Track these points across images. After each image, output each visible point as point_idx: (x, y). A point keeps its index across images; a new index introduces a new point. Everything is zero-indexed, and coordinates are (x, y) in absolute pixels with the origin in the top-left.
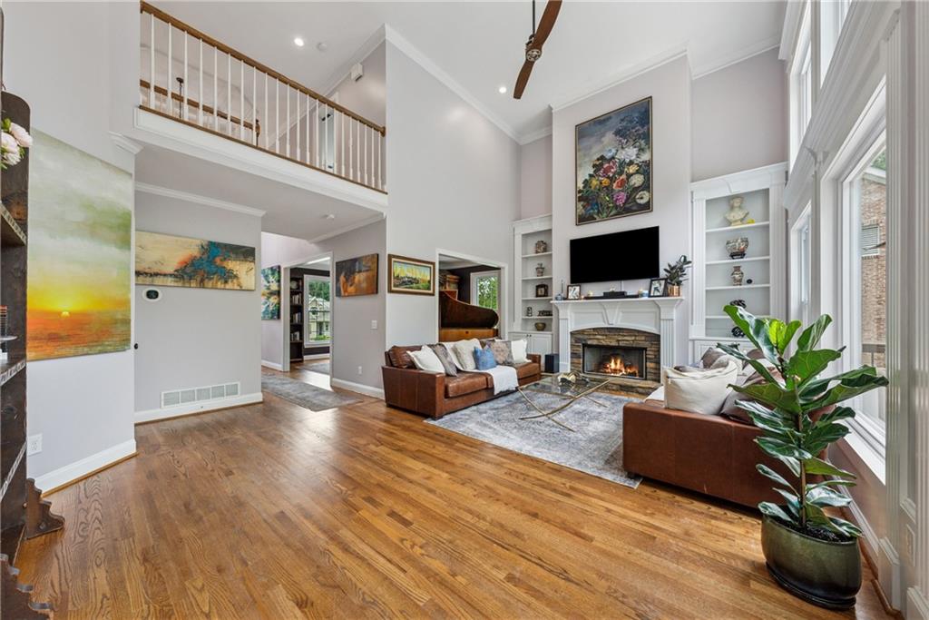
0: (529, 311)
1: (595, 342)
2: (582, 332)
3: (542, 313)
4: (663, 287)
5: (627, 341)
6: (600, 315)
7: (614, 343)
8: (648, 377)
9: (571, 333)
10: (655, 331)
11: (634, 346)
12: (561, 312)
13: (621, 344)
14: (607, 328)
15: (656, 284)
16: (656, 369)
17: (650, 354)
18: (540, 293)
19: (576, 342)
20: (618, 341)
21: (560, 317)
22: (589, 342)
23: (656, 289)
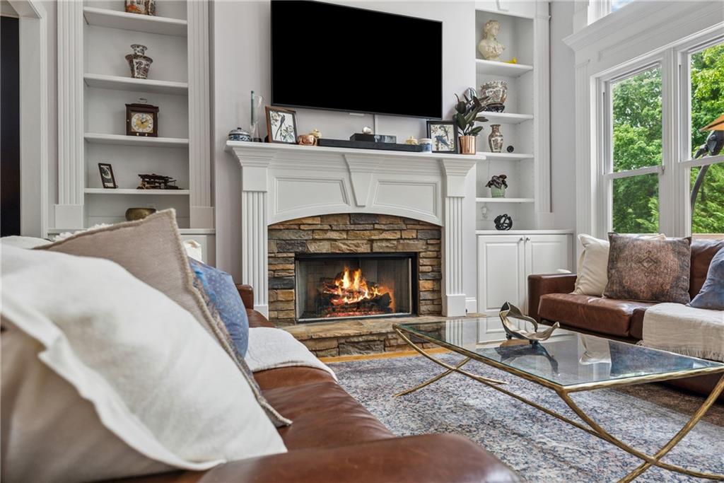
0: (106, 173)
1: (324, 248)
2: (297, 224)
3: (151, 180)
4: (451, 136)
5: (386, 242)
6: (337, 185)
7: (364, 248)
8: (423, 308)
9: (272, 230)
10: (436, 221)
11: (400, 249)
12: (247, 172)
13: (377, 247)
14: (349, 215)
15: (437, 131)
16: (433, 291)
17: (425, 265)
18: (135, 128)
19: (282, 249)
20: (371, 241)
21: (245, 187)
22: (313, 248)
23: (439, 139)
